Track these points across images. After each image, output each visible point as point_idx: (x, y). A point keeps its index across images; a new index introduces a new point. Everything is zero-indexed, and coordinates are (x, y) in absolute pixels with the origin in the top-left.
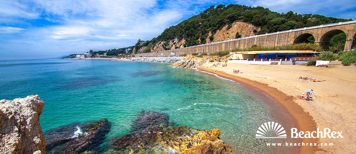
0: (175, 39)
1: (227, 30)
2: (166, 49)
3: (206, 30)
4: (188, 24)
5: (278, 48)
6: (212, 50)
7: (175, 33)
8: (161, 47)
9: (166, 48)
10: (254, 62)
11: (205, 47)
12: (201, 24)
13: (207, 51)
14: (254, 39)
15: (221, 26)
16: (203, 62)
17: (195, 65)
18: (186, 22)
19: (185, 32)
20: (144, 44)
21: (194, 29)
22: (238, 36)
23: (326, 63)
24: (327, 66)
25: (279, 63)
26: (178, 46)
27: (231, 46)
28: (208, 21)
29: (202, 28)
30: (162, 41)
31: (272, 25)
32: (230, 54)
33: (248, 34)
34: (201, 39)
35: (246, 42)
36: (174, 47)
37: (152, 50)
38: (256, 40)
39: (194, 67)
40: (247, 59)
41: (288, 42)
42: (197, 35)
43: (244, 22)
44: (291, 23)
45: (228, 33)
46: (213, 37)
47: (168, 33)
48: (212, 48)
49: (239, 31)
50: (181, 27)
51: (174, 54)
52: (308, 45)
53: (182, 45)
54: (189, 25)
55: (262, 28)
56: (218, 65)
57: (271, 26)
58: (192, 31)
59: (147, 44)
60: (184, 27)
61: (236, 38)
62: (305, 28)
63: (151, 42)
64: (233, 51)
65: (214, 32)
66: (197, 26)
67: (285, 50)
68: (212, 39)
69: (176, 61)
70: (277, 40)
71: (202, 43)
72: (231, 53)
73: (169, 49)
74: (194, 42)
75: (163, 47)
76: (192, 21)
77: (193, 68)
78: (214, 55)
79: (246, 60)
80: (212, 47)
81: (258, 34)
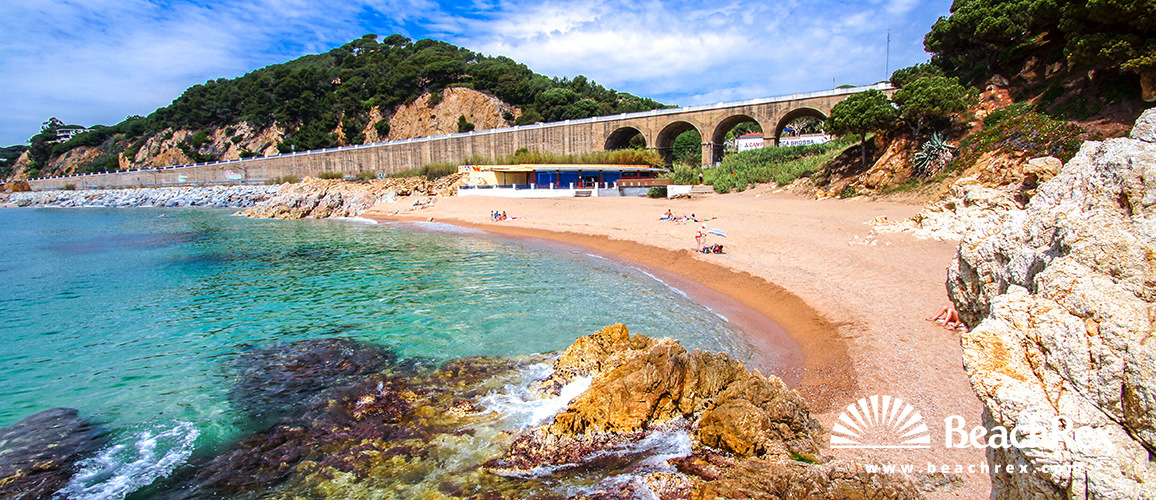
0: (236, 123)
1: (429, 107)
2: (200, 160)
3: (360, 103)
4: (288, 78)
5: (579, 159)
6: (391, 162)
7: (235, 102)
8: (171, 151)
9: (197, 153)
10: (533, 192)
11: (363, 155)
12: (338, 85)
13: (373, 168)
14: (512, 137)
15: (409, 95)
16: (373, 197)
17: (345, 207)
18: (281, 70)
19: (278, 101)
20: (82, 139)
21: (315, 97)
22: (465, 126)
23: (686, 189)
24: (689, 197)
25: (595, 191)
26: (253, 147)
27: (450, 154)
28: (365, 76)
29: (345, 94)
30: (179, 129)
31: (547, 103)
32: (460, 172)
33: (491, 123)
34: (344, 127)
35: (492, 144)
36: (235, 151)
37: (128, 163)
38: (516, 138)
39: (344, 213)
40: (514, 185)
41: (592, 146)
42: (328, 115)
43: (477, 88)
44: (587, 102)
45: (433, 117)
46: (387, 125)
47: (203, 100)
48: (391, 157)
49: (466, 114)
50: (263, 85)
51: (238, 177)
52: (638, 152)
53: (269, 144)
54: (294, 82)
55: (523, 110)
56: (431, 203)
57: (544, 107)
58: (307, 100)
59: (98, 137)
60: (275, 86)
61: (460, 132)
62: (623, 116)
63: (118, 129)
64: (467, 164)
65: (389, 109)
66: (327, 89)
67: (594, 163)
68: (383, 131)
69: (255, 200)
70: (567, 140)
71: (349, 141)
72: (462, 169)
73: (212, 159)
74: (320, 138)
75: (186, 150)
76: (304, 71)
77: (343, 218)
78: (406, 174)
79: (511, 187)
80: (391, 154)
81: (519, 123)
